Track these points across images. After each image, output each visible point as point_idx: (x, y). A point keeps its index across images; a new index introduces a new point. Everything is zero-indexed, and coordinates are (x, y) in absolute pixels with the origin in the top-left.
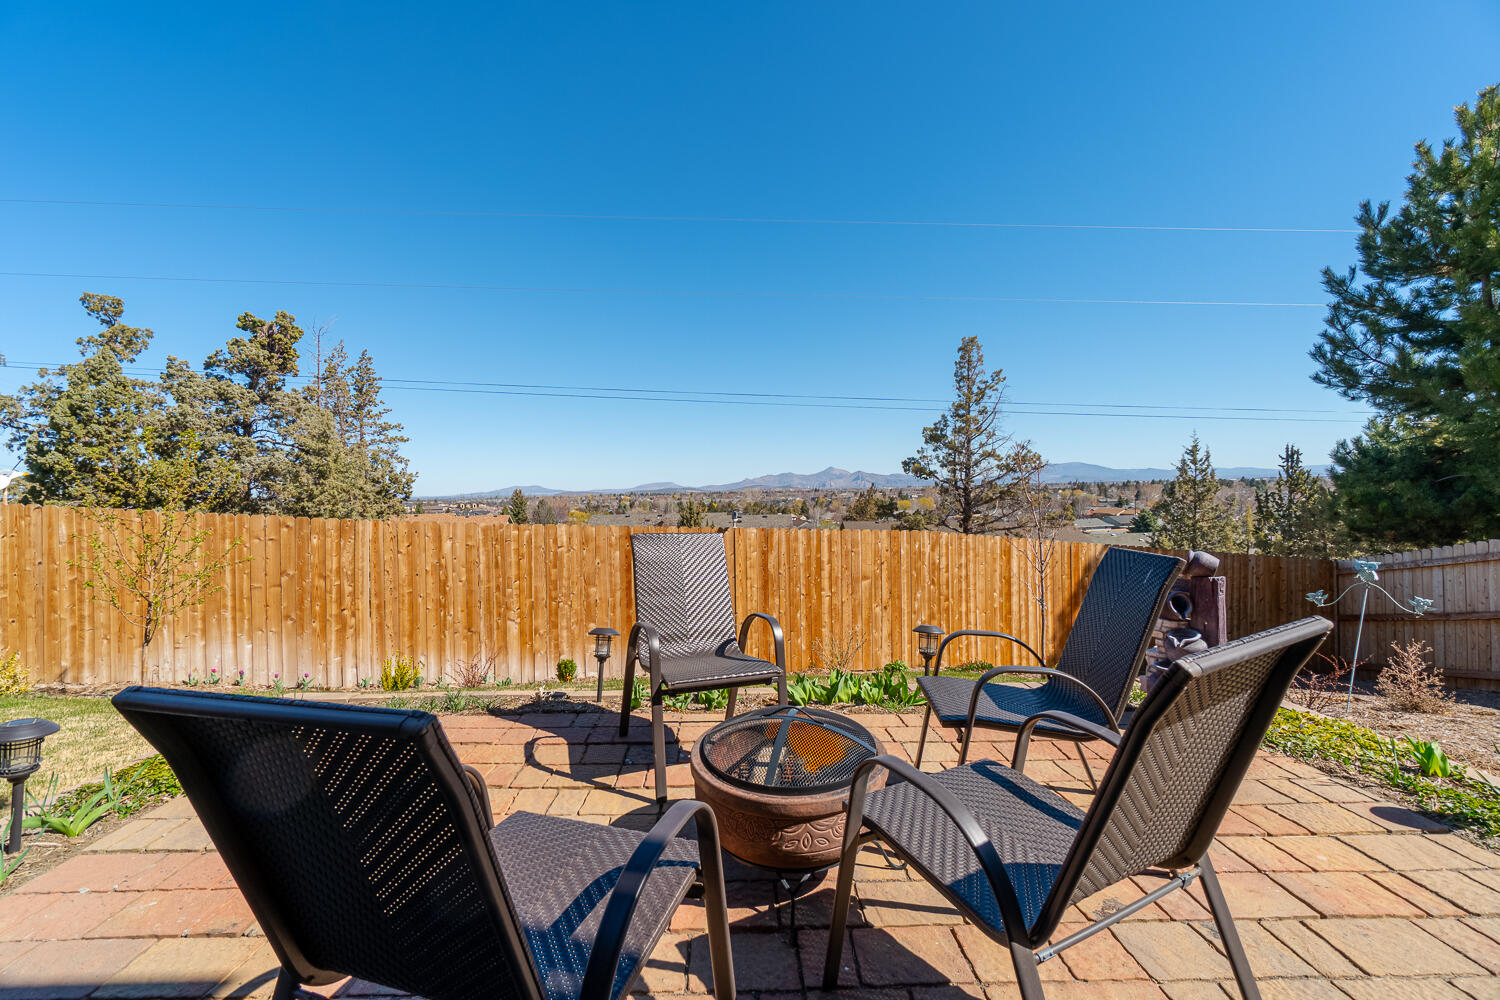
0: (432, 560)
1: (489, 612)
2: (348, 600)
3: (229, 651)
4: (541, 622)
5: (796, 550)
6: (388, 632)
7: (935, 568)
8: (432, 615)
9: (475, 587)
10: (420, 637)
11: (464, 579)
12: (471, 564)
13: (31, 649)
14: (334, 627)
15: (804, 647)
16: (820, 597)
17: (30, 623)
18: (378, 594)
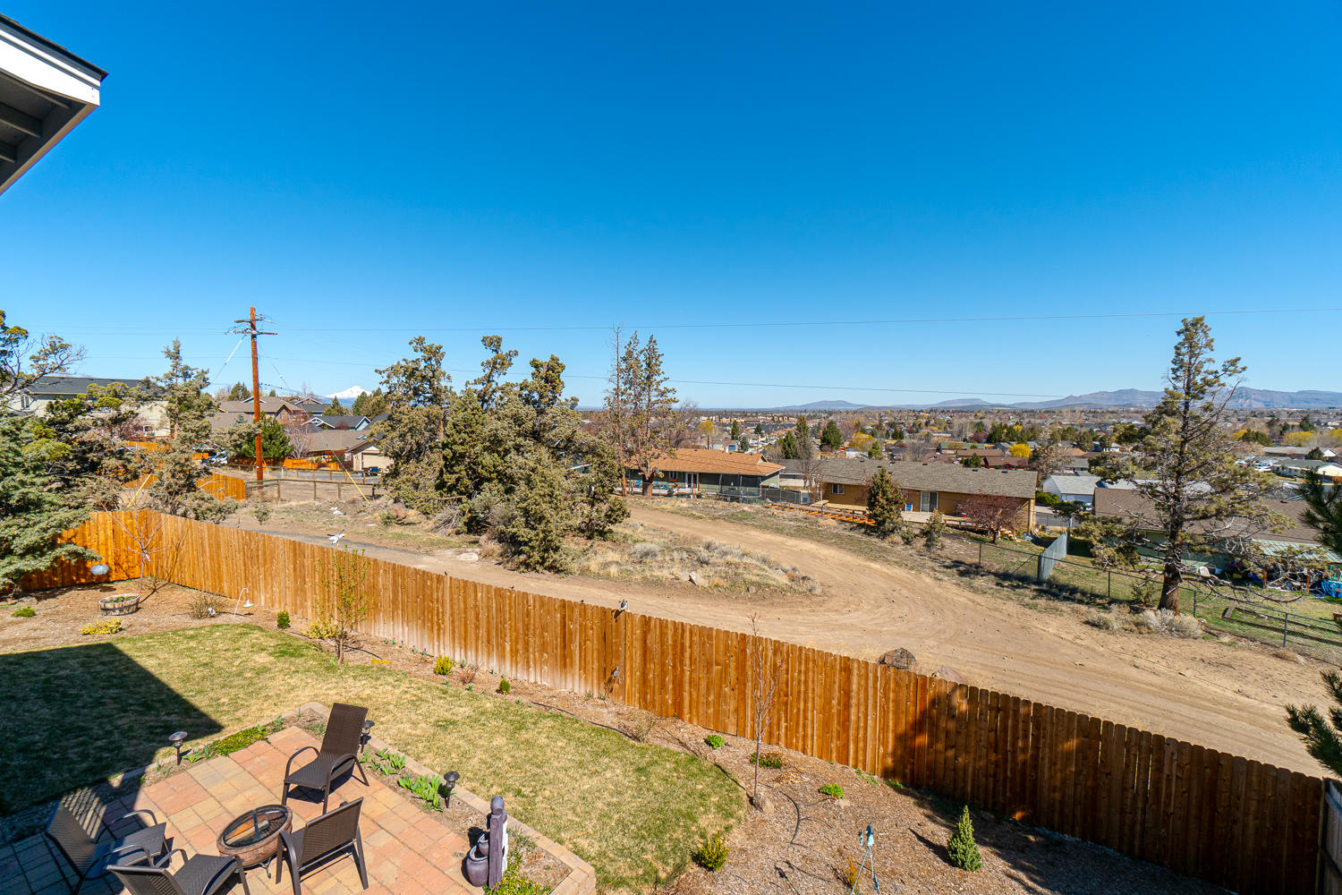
0: (473, 602)
1: (497, 635)
2: (441, 615)
3: (401, 629)
4: (520, 647)
6: (457, 635)
8: (473, 631)
9: (491, 620)
10: (468, 642)
11: (486, 615)
12: (489, 608)
14: (436, 628)
15: (670, 702)
16: (682, 671)
18: (452, 615)
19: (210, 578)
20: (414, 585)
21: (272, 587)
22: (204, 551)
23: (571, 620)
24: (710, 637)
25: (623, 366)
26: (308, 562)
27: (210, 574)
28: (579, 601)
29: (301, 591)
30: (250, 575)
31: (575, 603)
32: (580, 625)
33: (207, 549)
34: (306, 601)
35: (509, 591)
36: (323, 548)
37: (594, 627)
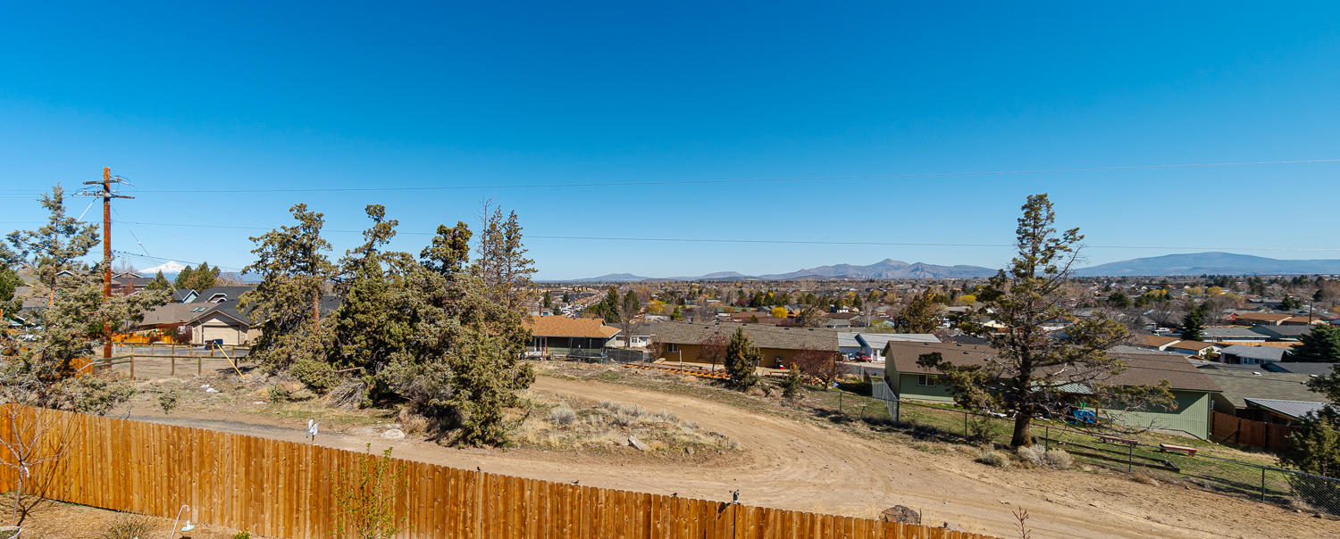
0: (518, 503)
2: (469, 521)
5: (790, 528)
9: (543, 524)
11: (537, 518)
12: (541, 509)
13: (321, 525)
17: (321, 510)
18: (486, 520)
19: (111, 490)
20: (430, 485)
21: (210, 497)
22: (103, 455)
23: (657, 517)
24: (847, 529)
25: (488, 238)
26: (267, 463)
27: (111, 485)
28: (670, 495)
29: (256, 500)
30: (177, 482)
31: (664, 496)
32: (672, 523)
33: (110, 452)
34: (262, 512)
35: (572, 487)
36: (291, 444)
37: (691, 525)
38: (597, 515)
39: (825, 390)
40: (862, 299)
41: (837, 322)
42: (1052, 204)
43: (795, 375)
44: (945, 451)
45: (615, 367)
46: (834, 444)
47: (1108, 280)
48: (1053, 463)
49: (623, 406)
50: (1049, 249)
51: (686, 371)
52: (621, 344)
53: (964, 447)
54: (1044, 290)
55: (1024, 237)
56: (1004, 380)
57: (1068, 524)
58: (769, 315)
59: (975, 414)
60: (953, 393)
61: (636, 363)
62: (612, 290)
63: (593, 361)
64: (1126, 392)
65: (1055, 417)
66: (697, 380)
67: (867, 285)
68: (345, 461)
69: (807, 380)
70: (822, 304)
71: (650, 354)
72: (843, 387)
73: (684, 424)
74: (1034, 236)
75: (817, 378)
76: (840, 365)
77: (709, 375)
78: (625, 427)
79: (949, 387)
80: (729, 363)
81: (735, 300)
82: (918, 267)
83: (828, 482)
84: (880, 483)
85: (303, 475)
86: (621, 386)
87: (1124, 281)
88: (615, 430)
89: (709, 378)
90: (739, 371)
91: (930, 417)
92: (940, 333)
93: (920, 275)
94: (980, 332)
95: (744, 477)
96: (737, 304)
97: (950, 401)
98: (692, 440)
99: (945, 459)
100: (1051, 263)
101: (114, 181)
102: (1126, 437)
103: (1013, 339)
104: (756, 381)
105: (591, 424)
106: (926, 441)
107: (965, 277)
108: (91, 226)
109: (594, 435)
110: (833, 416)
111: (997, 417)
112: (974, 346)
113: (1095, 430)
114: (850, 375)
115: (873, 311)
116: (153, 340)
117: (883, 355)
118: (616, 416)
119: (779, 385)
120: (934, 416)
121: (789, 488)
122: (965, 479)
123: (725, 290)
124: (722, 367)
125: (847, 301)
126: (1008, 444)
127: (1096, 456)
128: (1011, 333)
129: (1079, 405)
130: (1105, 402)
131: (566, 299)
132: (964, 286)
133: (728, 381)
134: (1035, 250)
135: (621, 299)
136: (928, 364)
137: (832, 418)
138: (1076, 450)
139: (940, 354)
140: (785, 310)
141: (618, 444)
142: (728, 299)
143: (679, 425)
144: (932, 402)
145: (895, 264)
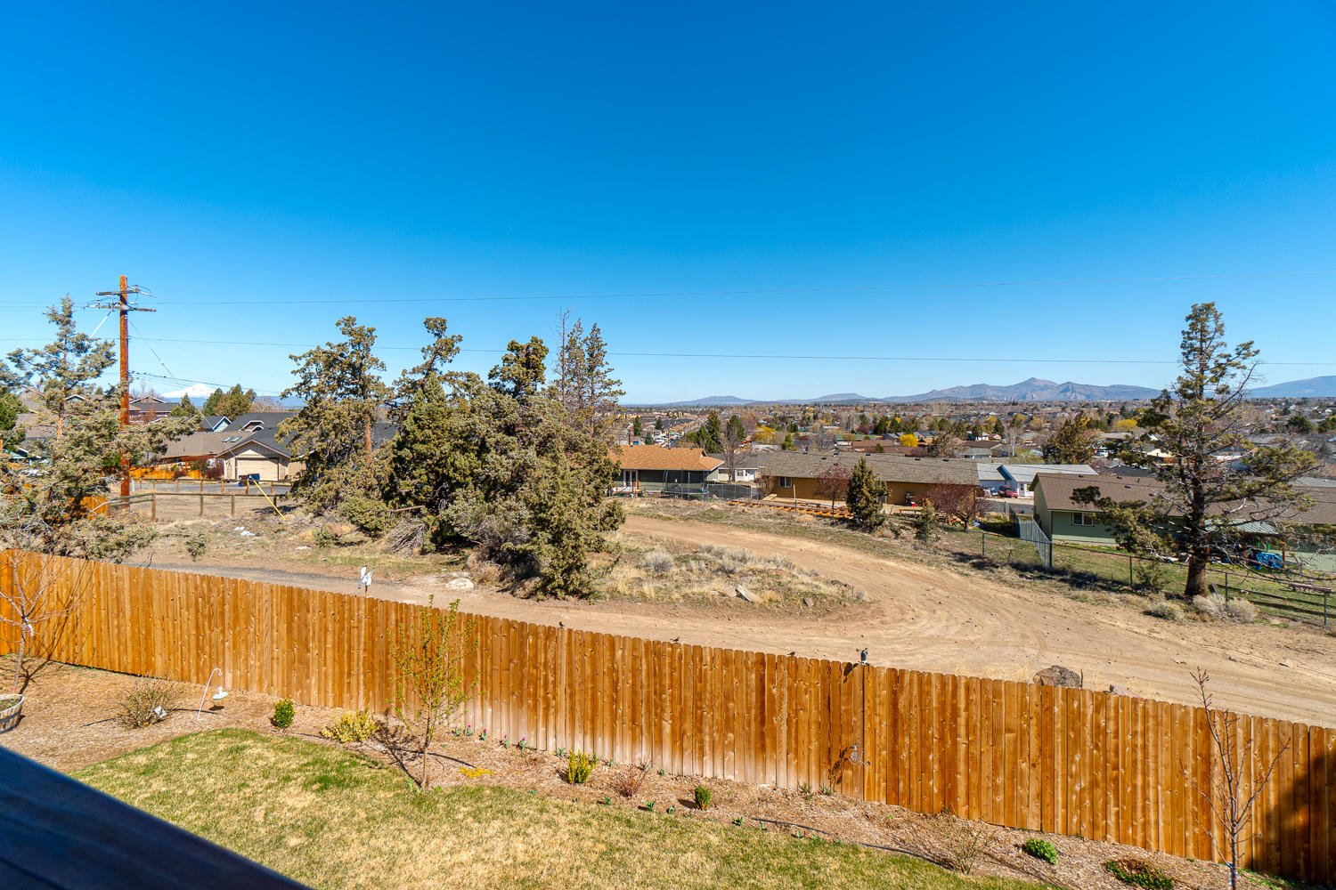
0: (608, 664)
1: (648, 711)
2: (551, 686)
3: (479, 712)
4: (688, 726)
5: (929, 693)
6: (578, 715)
7: (1099, 731)
8: (607, 707)
9: (638, 690)
10: (599, 722)
11: (630, 682)
12: (635, 672)
13: (377, 691)
14: (541, 706)
16: (955, 744)
17: (377, 674)
18: (570, 685)
19: (129, 650)
20: (504, 644)
21: (246, 659)
22: (120, 610)
23: (772, 681)
24: (997, 694)
25: (566, 356)
26: (313, 618)
27: (129, 644)
28: (786, 654)
29: (300, 662)
30: (207, 641)
31: (780, 657)
32: (789, 689)
33: (128, 607)
34: (308, 677)
35: (671, 646)
36: (341, 596)
37: (813, 690)
38: (701, 678)
39: (964, 531)
40: (1004, 425)
41: (975, 451)
42: (1221, 314)
43: (928, 513)
44: (1108, 601)
45: (717, 505)
46: (977, 594)
47: (1286, 402)
48: (1234, 616)
49: (728, 550)
50: (1219, 365)
51: (800, 509)
52: (724, 478)
53: (1130, 597)
54: (1216, 413)
55: (1189, 352)
56: (1174, 519)
57: (1256, 687)
58: (896, 443)
59: (1141, 558)
60: (1115, 534)
61: (743, 499)
62: (713, 415)
63: (692, 498)
64: (1317, 532)
65: (1235, 561)
66: (815, 520)
67: (1009, 409)
68: (404, 616)
69: (942, 519)
70: (958, 430)
71: (759, 490)
72: (986, 527)
73: (801, 571)
74: (1201, 351)
75: (955, 517)
76: (981, 502)
77: (829, 514)
78: (731, 575)
79: (1109, 527)
80: (851, 500)
81: (856, 427)
82: (1068, 387)
83: (972, 638)
84: (1033, 640)
85: (355, 632)
86: (726, 528)
87: (1305, 402)
88: (720, 579)
89: (828, 517)
90: (864, 508)
91: (1088, 562)
92: (1097, 464)
93: (1071, 396)
94: (1143, 462)
95: (873, 632)
96: (859, 430)
97: (1111, 543)
98: (810, 590)
99: (1108, 611)
100: (1223, 382)
101: (131, 292)
102: (1318, 585)
103: (1182, 471)
104: (884, 520)
105: (691, 571)
106: (1085, 589)
107: (1123, 399)
108: (106, 343)
109: (696, 585)
110: (975, 561)
111: (1167, 561)
112: (1137, 478)
113: (1283, 576)
114: (993, 514)
115: (1017, 438)
116: (178, 475)
117: (1031, 489)
118: (720, 561)
119: (911, 525)
120: (1094, 560)
121: (926, 646)
122: (1131, 634)
123: (844, 415)
124: (843, 504)
125: (986, 426)
126: (1182, 593)
127: (1285, 607)
128: (1180, 463)
129: (1262, 547)
130: (1293, 544)
131: (659, 426)
132: (1123, 409)
133: (851, 520)
134: (1203, 367)
135: (723, 426)
136: (1083, 500)
137: (973, 563)
138: (1260, 600)
139: (1098, 488)
140: (914, 438)
141: (724, 595)
142: (848, 425)
143: (794, 573)
144: (1090, 545)
145: (1041, 384)
